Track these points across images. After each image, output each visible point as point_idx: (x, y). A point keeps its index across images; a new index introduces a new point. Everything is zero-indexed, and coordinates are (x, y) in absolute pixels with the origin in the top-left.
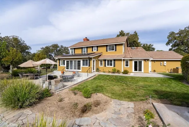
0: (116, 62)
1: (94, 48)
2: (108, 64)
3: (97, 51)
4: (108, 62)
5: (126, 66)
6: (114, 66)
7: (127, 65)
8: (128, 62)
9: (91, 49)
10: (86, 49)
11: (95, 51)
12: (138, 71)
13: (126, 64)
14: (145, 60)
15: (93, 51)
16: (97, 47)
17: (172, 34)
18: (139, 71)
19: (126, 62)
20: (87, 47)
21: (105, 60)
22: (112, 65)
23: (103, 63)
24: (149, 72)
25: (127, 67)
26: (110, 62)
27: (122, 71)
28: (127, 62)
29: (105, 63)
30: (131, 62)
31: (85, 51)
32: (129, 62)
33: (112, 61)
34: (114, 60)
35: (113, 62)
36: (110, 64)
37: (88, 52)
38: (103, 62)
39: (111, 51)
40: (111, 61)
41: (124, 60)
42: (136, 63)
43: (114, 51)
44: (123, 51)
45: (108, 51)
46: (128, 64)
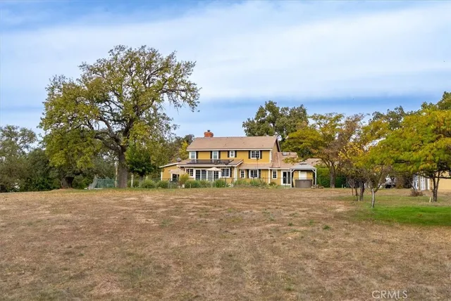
0: (262, 172)
1: (230, 154)
2: (251, 175)
3: (236, 156)
4: (251, 173)
6: (259, 177)
7: (275, 176)
9: (227, 154)
10: (218, 154)
11: (232, 157)
15: (228, 157)
16: (236, 151)
18: (288, 183)
20: (220, 152)
21: (248, 170)
22: (256, 177)
23: (244, 174)
25: (275, 178)
26: (254, 173)
28: (274, 173)
29: (248, 174)
30: (279, 172)
31: (215, 157)
32: (277, 172)
33: (256, 171)
34: (259, 170)
35: (258, 172)
37: (221, 158)
38: (244, 172)
39: (255, 158)
41: (271, 170)
42: (285, 174)
43: (259, 158)
44: (270, 159)
45: (251, 158)
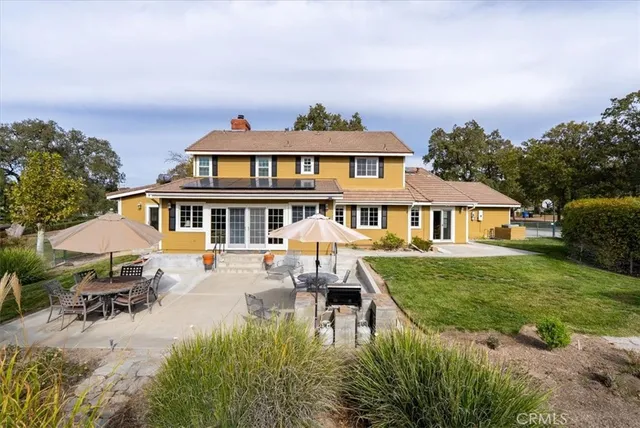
0: (390, 213)
1: (303, 164)
2: (362, 219)
3: (317, 171)
4: (362, 214)
5: (413, 224)
6: (384, 226)
7: (415, 222)
8: (417, 214)
9: (294, 164)
10: (270, 163)
11: (307, 173)
12: (442, 240)
13: (413, 219)
14: (459, 208)
15: (298, 171)
16: (317, 158)
17: (439, 133)
18: (445, 238)
19: (413, 214)
20: (275, 158)
21: (353, 208)
22: (376, 224)
23: (344, 216)
24: (467, 241)
25: (415, 227)
26: (370, 215)
27: (409, 241)
28: (415, 214)
29: (353, 217)
30: (426, 212)
31: (264, 172)
32: (420, 212)
33: (376, 210)
34: (385, 208)
35: (380, 212)
36: (371, 219)
37: (279, 176)
38: (346, 214)
39: (367, 176)
40: (374, 210)
42: (437, 215)
43: (377, 176)
44: (404, 180)
45: (356, 176)
46: (417, 219)
